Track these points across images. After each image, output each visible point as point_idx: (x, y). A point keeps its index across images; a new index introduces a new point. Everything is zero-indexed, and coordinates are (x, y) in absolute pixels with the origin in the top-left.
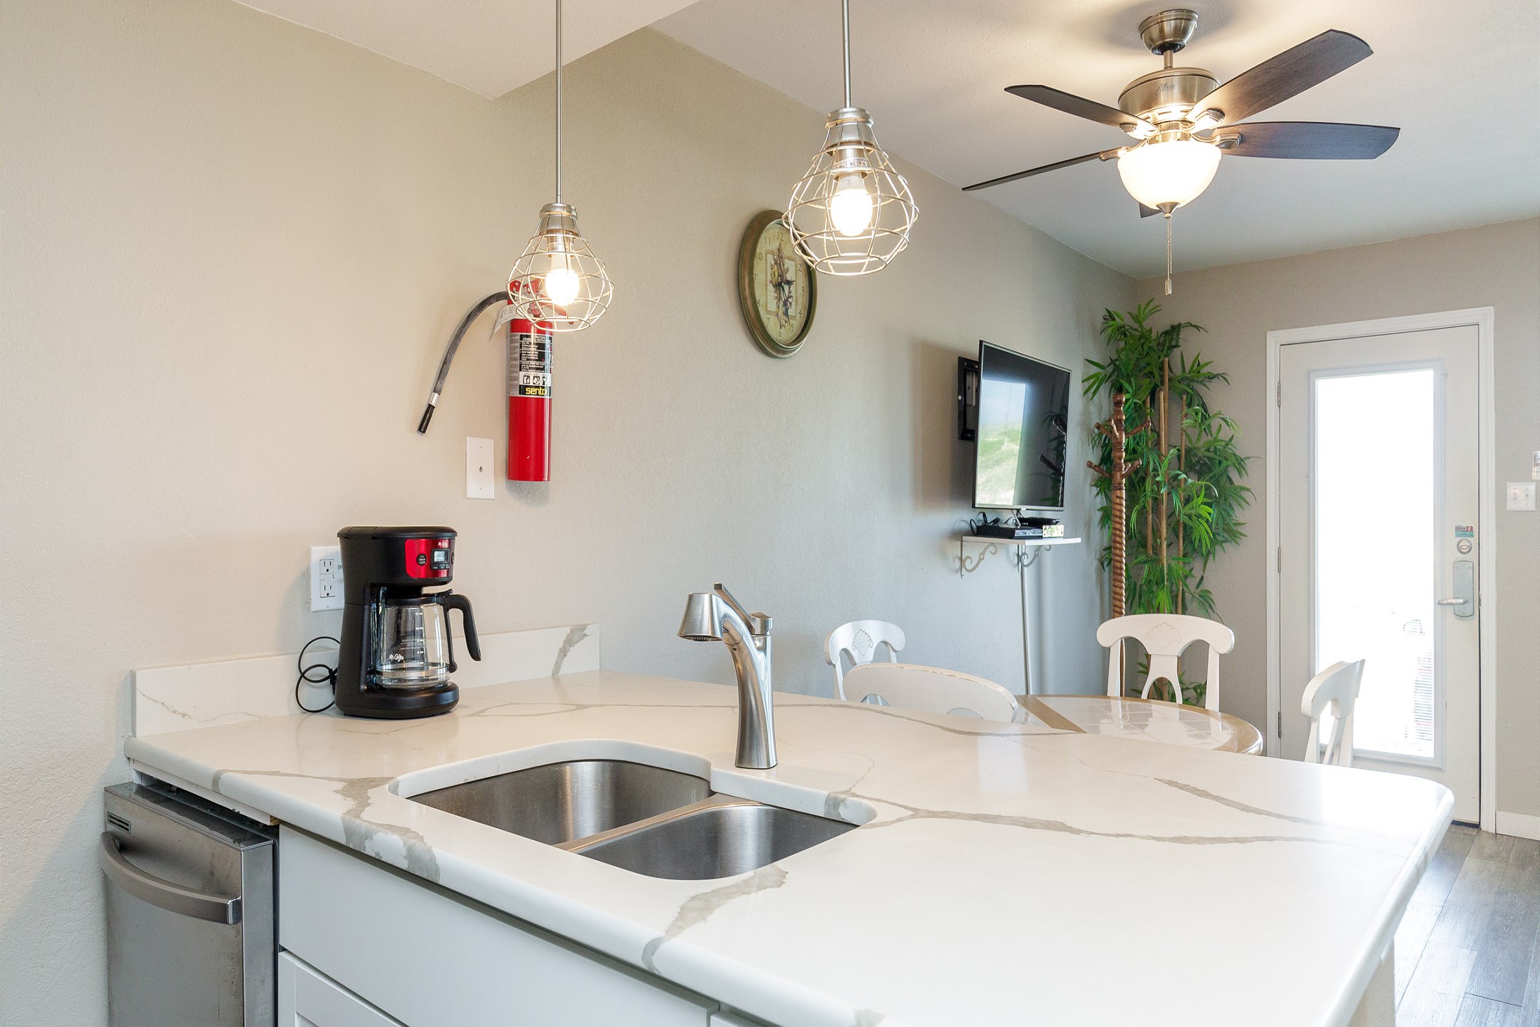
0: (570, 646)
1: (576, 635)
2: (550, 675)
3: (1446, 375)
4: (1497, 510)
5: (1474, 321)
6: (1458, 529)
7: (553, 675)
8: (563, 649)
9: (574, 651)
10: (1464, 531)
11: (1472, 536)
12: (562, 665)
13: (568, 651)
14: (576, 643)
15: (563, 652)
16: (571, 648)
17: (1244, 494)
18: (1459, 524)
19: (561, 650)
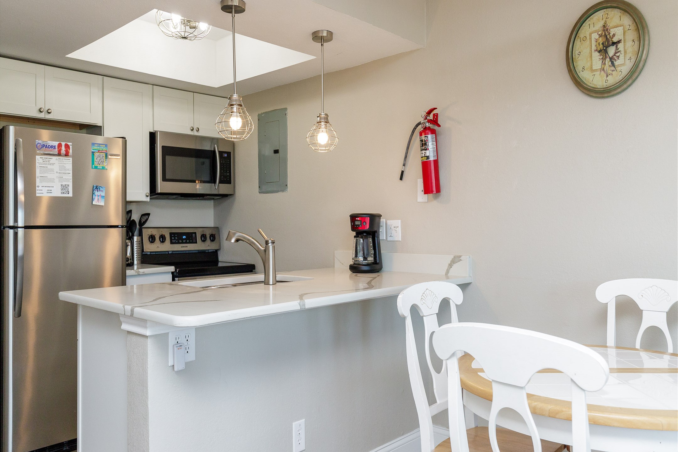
0: (454, 263)
1: (456, 260)
2: (444, 274)
7: (446, 274)
8: (450, 265)
9: (455, 266)
12: (450, 271)
13: (453, 266)
14: (456, 263)
15: (450, 266)
16: (454, 265)
19: (449, 264)
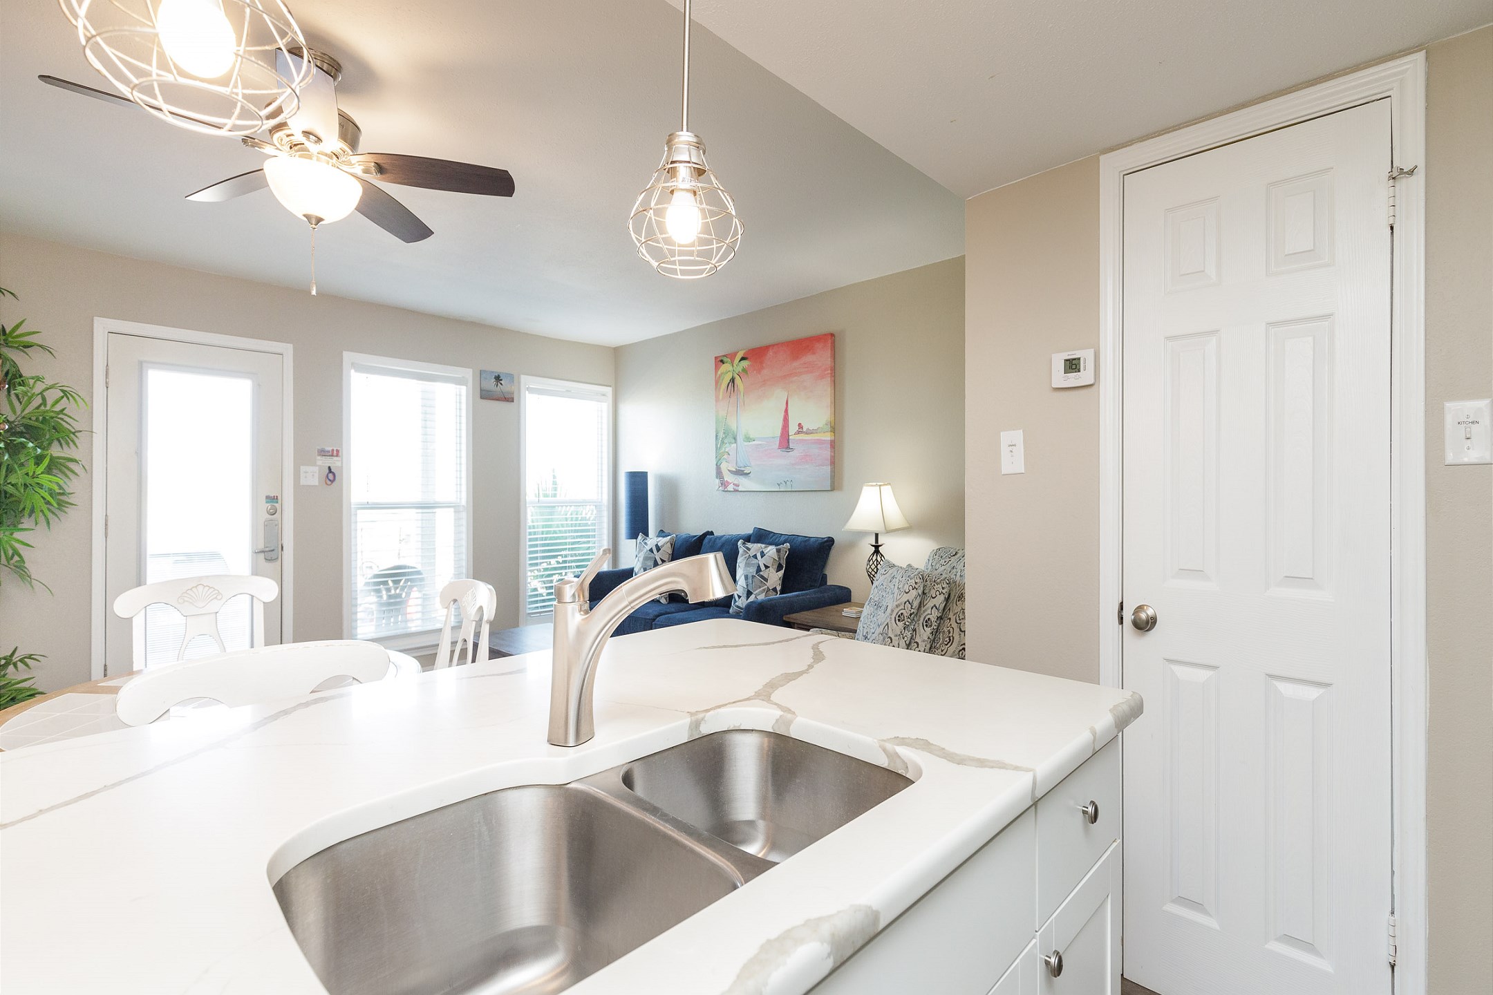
3: (259, 385)
4: (294, 485)
5: (279, 352)
6: (267, 497)
10: (272, 499)
11: (277, 502)
17: (72, 465)
18: (268, 494)
